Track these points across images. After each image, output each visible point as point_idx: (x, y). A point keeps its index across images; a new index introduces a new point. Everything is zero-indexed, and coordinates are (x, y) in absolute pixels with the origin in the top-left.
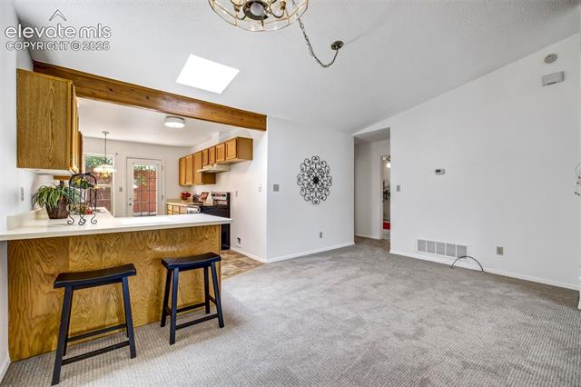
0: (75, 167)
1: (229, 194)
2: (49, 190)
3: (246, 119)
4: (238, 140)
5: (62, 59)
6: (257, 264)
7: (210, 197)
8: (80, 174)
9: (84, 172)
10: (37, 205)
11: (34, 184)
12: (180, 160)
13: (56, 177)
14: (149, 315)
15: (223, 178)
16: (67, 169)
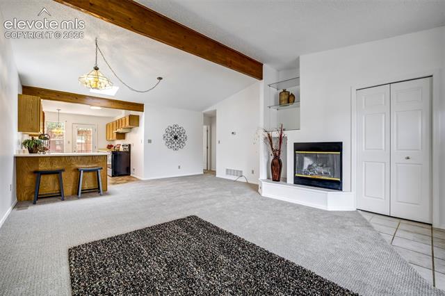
0: (41, 131)
1: (130, 145)
2: (29, 141)
3: (131, 107)
4: (131, 116)
5: (36, 83)
6: (138, 180)
7: (121, 147)
8: (43, 135)
9: (45, 133)
10: (24, 147)
11: (22, 138)
12: (107, 125)
13: (30, 135)
14: (73, 191)
15: (128, 136)
16: (37, 132)
